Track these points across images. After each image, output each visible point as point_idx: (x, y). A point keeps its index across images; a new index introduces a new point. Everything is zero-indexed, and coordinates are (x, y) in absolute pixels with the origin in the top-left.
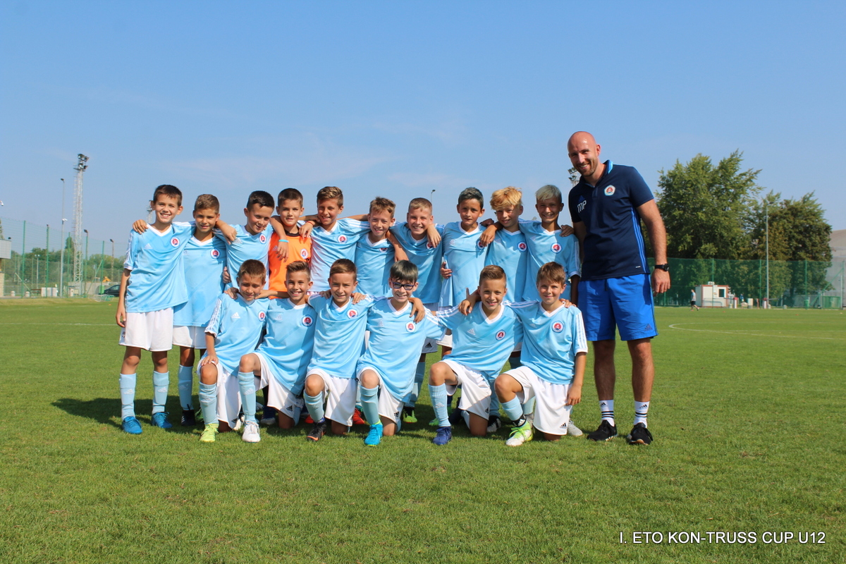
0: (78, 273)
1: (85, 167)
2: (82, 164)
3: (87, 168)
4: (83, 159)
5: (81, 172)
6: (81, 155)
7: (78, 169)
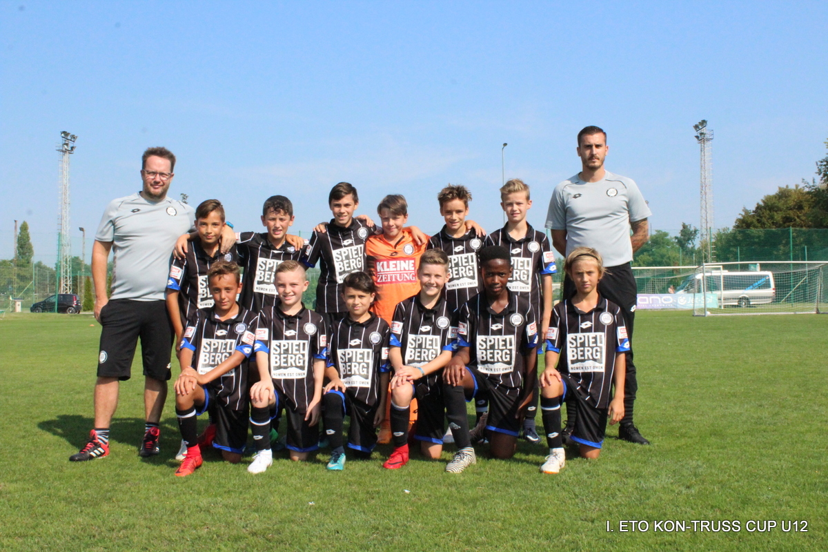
0: (66, 281)
1: (72, 148)
2: (67, 144)
3: (75, 150)
4: (69, 138)
5: (67, 155)
6: (66, 133)
7: (63, 151)
